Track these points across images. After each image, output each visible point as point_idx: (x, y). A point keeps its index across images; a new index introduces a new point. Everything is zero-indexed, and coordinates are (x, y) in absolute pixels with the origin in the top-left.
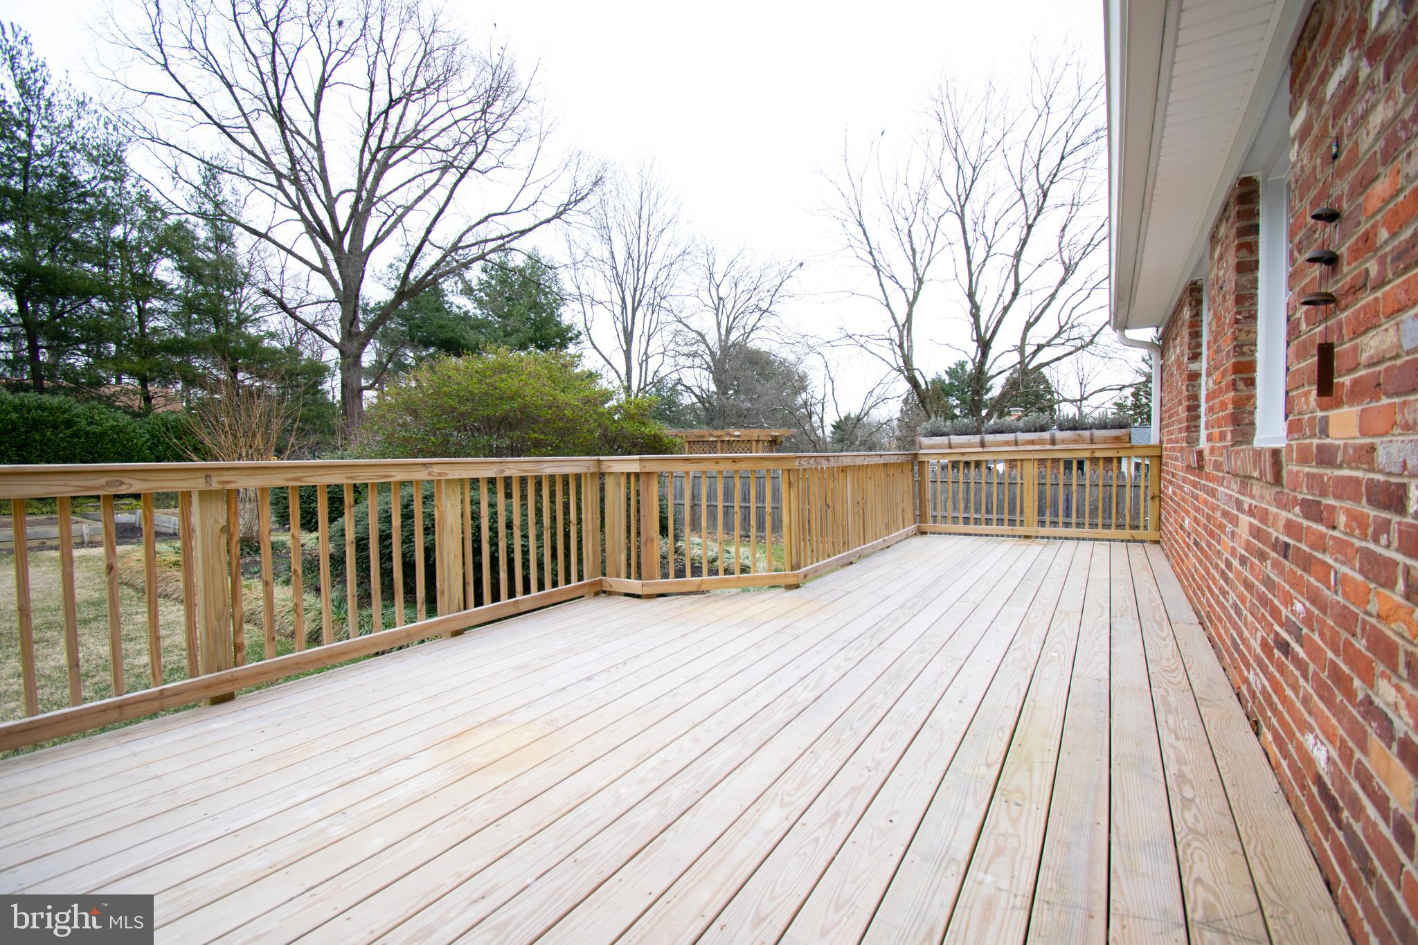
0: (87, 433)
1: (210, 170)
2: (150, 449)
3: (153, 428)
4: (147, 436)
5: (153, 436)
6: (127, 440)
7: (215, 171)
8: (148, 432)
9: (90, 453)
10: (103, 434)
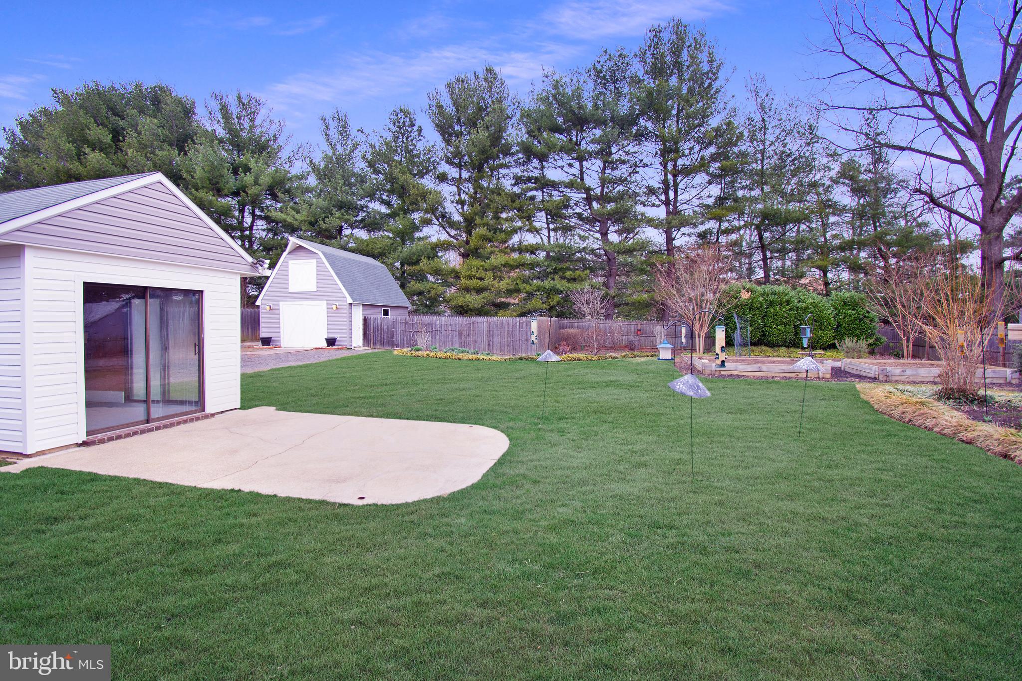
0: (798, 308)
1: (870, 113)
2: (834, 317)
3: (835, 303)
4: (832, 309)
5: (836, 309)
6: (820, 311)
7: (874, 112)
8: (833, 306)
9: (799, 320)
10: (807, 308)
